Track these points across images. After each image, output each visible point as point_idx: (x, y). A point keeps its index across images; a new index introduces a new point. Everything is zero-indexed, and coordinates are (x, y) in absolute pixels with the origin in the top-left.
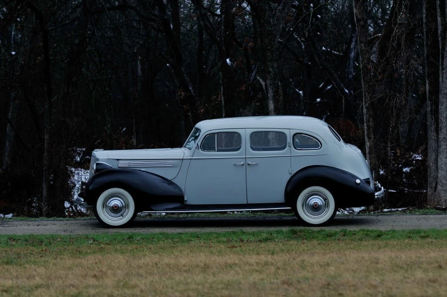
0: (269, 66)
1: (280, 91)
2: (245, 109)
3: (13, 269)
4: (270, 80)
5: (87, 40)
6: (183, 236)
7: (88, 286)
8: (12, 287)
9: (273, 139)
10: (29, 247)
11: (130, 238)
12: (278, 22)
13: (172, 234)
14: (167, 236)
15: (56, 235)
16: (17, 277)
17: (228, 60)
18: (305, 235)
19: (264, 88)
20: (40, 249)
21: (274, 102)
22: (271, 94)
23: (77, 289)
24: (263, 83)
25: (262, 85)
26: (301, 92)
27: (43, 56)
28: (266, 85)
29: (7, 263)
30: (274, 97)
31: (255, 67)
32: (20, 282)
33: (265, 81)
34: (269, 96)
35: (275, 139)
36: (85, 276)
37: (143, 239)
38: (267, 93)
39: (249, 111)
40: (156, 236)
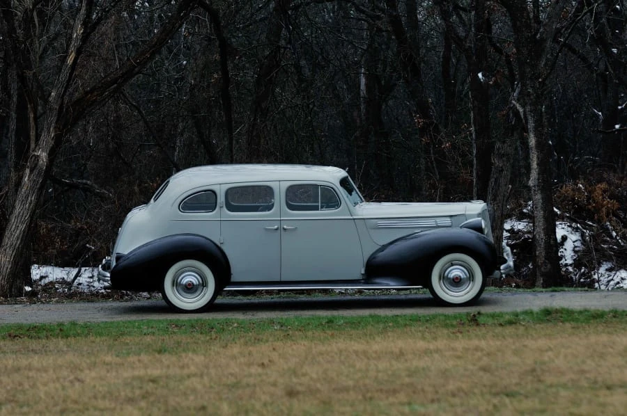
0: (528, 87)
1: (544, 119)
2: (504, 142)
3: (166, 358)
4: (530, 105)
5: (282, 50)
6: (399, 319)
7: (250, 375)
8: (160, 377)
9: (534, 186)
10: (195, 334)
11: (330, 321)
12: (549, 21)
13: (386, 317)
14: (378, 319)
15: (232, 319)
16: (168, 367)
17: (480, 75)
18: (561, 317)
19: (522, 117)
20: (208, 338)
21: (536, 136)
22: (531, 125)
23: (236, 378)
24: (521, 110)
25: (519, 112)
26: (600, 113)
27: (220, 73)
28: (525, 112)
29: (160, 352)
30: (536, 129)
31: (517, 85)
32: (171, 372)
33: (523, 106)
34: (529, 127)
35: (538, 186)
36: (250, 365)
37: (346, 323)
38: (527, 122)
39: (510, 146)
40: (364, 319)
